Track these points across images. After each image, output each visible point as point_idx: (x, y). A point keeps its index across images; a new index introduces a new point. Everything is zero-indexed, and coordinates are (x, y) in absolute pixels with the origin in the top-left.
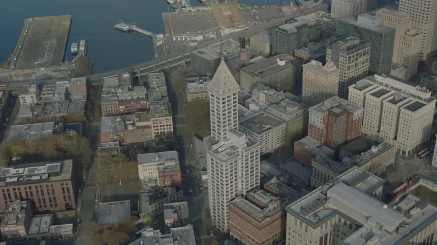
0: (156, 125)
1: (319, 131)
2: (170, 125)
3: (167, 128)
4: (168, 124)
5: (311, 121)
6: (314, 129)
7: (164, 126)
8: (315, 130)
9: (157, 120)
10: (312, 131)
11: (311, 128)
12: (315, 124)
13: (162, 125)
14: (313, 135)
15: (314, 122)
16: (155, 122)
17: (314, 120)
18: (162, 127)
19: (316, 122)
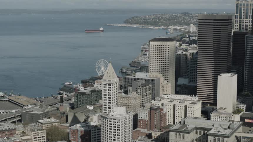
0: (35, 137)
1: (145, 123)
2: (44, 137)
3: (42, 139)
4: (43, 136)
5: (139, 117)
6: (141, 122)
7: (40, 137)
8: (143, 122)
9: (36, 133)
10: (140, 124)
11: (139, 122)
12: (143, 118)
13: (39, 136)
14: (141, 127)
15: (142, 117)
16: (35, 134)
17: (142, 115)
18: (39, 139)
19: (143, 117)
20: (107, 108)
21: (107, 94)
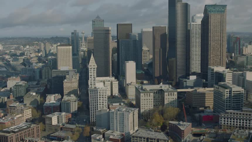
20: (93, 84)
21: (93, 75)
